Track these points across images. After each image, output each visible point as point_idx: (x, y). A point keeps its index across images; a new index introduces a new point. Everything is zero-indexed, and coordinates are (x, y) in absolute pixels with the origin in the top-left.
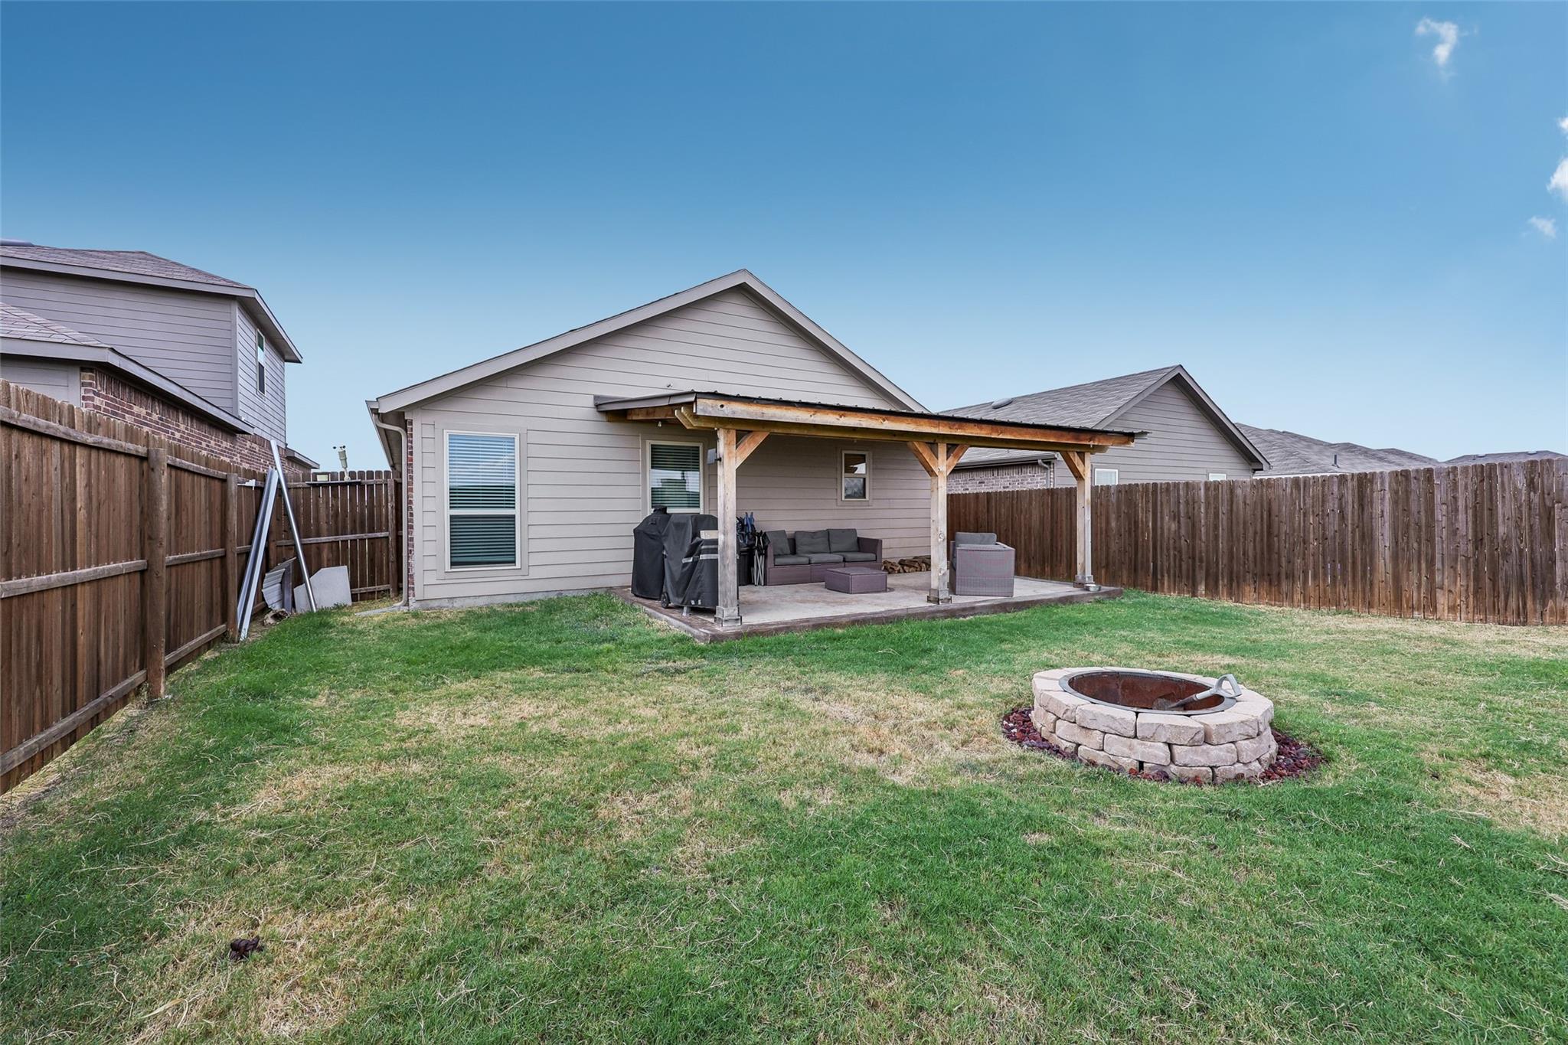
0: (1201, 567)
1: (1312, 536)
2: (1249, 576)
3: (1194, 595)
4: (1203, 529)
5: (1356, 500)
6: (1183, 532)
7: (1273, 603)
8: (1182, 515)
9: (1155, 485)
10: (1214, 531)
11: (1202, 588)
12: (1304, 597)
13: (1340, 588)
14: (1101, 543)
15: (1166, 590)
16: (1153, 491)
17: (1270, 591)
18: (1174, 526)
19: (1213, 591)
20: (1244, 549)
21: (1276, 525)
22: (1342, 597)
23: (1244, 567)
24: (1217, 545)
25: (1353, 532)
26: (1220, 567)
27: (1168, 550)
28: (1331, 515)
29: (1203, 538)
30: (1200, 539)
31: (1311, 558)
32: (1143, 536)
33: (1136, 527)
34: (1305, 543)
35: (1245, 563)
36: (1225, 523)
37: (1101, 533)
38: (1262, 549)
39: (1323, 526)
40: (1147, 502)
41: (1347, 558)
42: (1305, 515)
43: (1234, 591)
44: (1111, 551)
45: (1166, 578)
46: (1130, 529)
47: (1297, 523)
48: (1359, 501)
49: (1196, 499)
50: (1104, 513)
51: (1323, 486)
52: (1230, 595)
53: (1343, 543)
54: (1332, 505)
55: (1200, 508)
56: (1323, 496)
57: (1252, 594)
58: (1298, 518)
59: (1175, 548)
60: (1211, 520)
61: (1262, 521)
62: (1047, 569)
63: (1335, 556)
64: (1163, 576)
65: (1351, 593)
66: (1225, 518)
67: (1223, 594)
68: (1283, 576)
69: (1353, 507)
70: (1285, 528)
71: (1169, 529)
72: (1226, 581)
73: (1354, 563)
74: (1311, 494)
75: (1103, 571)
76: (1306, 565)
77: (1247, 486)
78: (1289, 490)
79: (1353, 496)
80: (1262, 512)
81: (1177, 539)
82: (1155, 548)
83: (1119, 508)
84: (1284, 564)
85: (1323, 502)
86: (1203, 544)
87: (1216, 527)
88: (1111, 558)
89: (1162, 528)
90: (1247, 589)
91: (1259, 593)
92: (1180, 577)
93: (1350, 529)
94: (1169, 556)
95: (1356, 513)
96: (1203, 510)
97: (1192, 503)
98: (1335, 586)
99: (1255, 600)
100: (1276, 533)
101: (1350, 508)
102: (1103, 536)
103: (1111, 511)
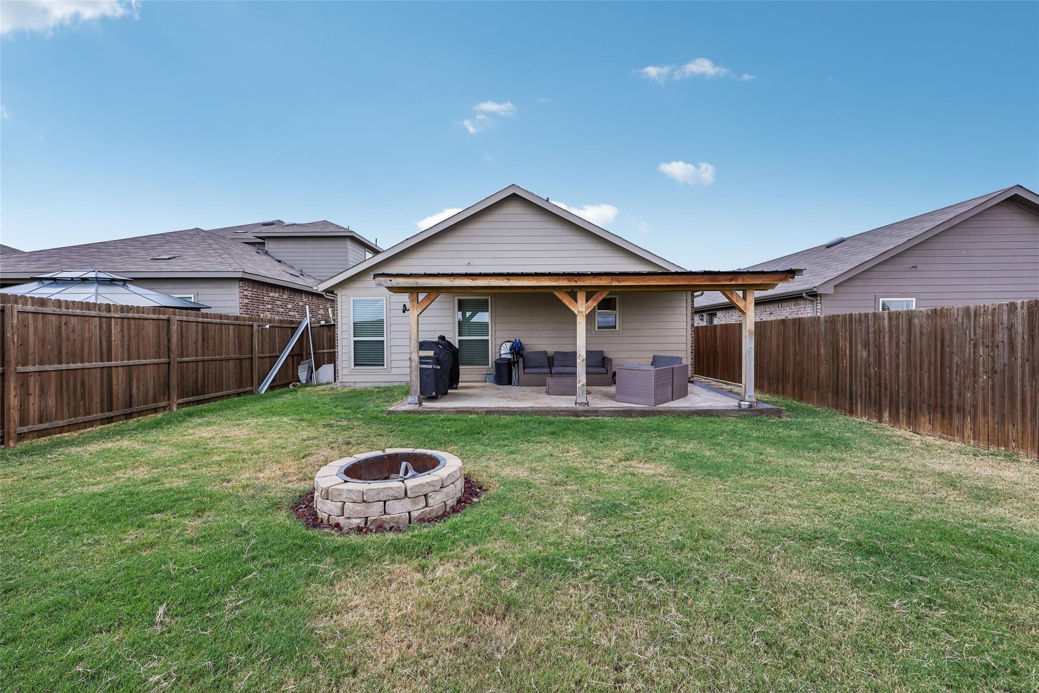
0: (886, 396)
1: (981, 369)
2: (925, 406)
3: (880, 421)
4: (887, 358)
5: (1026, 330)
6: (872, 360)
7: (945, 436)
8: (871, 344)
9: (851, 315)
10: (895, 360)
11: (886, 415)
12: (974, 434)
13: (1009, 427)
14: (814, 367)
15: (859, 414)
16: (849, 319)
17: (943, 423)
18: (865, 354)
19: (895, 420)
20: (920, 379)
21: (947, 356)
22: (1011, 437)
23: (920, 397)
24: (898, 374)
25: (1023, 366)
26: (901, 395)
27: (861, 376)
28: (1001, 347)
29: (888, 367)
30: (885, 368)
31: (981, 392)
32: (843, 363)
33: (838, 354)
34: (975, 377)
35: (921, 394)
36: (904, 352)
37: (814, 359)
38: (936, 379)
39: (993, 358)
40: (846, 331)
41: (1016, 394)
42: (975, 346)
43: (913, 423)
44: (821, 375)
45: (859, 403)
46: (833, 355)
47: (967, 354)
48: (1029, 333)
49: (881, 328)
50: (816, 341)
51: (993, 314)
52: (909, 424)
53: (1012, 379)
54: (1002, 336)
55: (884, 337)
56: (993, 326)
57: (927, 424)
58: (969, 348)
59: (866, 375)
60: (894, 351)
61: (936, 351)
62: (780, 388)
63: (1004, 391)
64: (857, 400)
65: (1020, 434)
66: (904, 347)
67: (903, 422)
68: (955, 409)
69: (1023, 338)
70: (956, 359)
71: (861, 357)
72: (905, 409)
73: (1023, 401)
74: (981, 324)
75: (815, 393)
76: (975, 399)
77: (923, 316)
78: (960, 320)
79: (1023, 325)
80: (936, 343)
81: (867, 367)
82: (851, 375)
83: (826, 336)
84: (955, 397)
85: (993, 332)
86: (887, 372)
87: (897, 357)
88: (820, 381)
89: (856, 356)
90: (922, 419)
91: (933, 425)
92: (870, 403)
93: (1019, 362)
94: (861, 382)
95: (1026, 345)
96: (887, 339)
97: (879, 332)
98: (1004, 424)
99: (929, 431)
100: (948, 365)
101: (1019, 339)
102: (816, 361)
103: (821, 341)
